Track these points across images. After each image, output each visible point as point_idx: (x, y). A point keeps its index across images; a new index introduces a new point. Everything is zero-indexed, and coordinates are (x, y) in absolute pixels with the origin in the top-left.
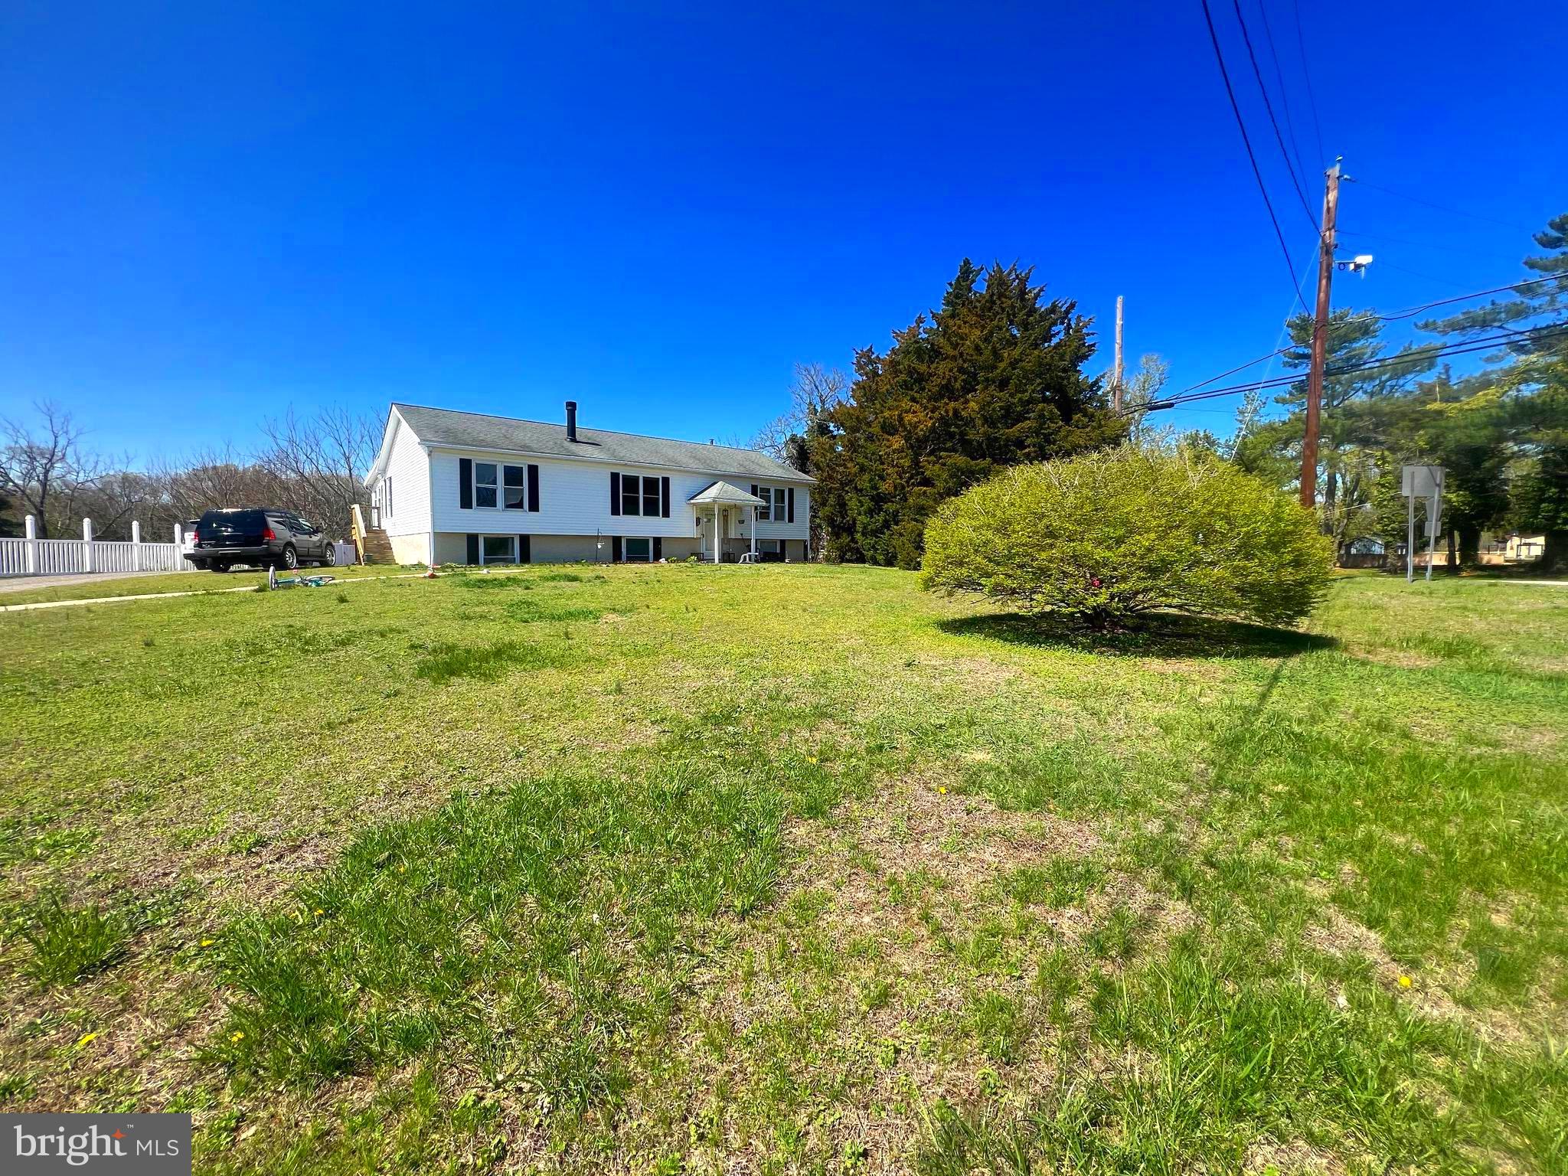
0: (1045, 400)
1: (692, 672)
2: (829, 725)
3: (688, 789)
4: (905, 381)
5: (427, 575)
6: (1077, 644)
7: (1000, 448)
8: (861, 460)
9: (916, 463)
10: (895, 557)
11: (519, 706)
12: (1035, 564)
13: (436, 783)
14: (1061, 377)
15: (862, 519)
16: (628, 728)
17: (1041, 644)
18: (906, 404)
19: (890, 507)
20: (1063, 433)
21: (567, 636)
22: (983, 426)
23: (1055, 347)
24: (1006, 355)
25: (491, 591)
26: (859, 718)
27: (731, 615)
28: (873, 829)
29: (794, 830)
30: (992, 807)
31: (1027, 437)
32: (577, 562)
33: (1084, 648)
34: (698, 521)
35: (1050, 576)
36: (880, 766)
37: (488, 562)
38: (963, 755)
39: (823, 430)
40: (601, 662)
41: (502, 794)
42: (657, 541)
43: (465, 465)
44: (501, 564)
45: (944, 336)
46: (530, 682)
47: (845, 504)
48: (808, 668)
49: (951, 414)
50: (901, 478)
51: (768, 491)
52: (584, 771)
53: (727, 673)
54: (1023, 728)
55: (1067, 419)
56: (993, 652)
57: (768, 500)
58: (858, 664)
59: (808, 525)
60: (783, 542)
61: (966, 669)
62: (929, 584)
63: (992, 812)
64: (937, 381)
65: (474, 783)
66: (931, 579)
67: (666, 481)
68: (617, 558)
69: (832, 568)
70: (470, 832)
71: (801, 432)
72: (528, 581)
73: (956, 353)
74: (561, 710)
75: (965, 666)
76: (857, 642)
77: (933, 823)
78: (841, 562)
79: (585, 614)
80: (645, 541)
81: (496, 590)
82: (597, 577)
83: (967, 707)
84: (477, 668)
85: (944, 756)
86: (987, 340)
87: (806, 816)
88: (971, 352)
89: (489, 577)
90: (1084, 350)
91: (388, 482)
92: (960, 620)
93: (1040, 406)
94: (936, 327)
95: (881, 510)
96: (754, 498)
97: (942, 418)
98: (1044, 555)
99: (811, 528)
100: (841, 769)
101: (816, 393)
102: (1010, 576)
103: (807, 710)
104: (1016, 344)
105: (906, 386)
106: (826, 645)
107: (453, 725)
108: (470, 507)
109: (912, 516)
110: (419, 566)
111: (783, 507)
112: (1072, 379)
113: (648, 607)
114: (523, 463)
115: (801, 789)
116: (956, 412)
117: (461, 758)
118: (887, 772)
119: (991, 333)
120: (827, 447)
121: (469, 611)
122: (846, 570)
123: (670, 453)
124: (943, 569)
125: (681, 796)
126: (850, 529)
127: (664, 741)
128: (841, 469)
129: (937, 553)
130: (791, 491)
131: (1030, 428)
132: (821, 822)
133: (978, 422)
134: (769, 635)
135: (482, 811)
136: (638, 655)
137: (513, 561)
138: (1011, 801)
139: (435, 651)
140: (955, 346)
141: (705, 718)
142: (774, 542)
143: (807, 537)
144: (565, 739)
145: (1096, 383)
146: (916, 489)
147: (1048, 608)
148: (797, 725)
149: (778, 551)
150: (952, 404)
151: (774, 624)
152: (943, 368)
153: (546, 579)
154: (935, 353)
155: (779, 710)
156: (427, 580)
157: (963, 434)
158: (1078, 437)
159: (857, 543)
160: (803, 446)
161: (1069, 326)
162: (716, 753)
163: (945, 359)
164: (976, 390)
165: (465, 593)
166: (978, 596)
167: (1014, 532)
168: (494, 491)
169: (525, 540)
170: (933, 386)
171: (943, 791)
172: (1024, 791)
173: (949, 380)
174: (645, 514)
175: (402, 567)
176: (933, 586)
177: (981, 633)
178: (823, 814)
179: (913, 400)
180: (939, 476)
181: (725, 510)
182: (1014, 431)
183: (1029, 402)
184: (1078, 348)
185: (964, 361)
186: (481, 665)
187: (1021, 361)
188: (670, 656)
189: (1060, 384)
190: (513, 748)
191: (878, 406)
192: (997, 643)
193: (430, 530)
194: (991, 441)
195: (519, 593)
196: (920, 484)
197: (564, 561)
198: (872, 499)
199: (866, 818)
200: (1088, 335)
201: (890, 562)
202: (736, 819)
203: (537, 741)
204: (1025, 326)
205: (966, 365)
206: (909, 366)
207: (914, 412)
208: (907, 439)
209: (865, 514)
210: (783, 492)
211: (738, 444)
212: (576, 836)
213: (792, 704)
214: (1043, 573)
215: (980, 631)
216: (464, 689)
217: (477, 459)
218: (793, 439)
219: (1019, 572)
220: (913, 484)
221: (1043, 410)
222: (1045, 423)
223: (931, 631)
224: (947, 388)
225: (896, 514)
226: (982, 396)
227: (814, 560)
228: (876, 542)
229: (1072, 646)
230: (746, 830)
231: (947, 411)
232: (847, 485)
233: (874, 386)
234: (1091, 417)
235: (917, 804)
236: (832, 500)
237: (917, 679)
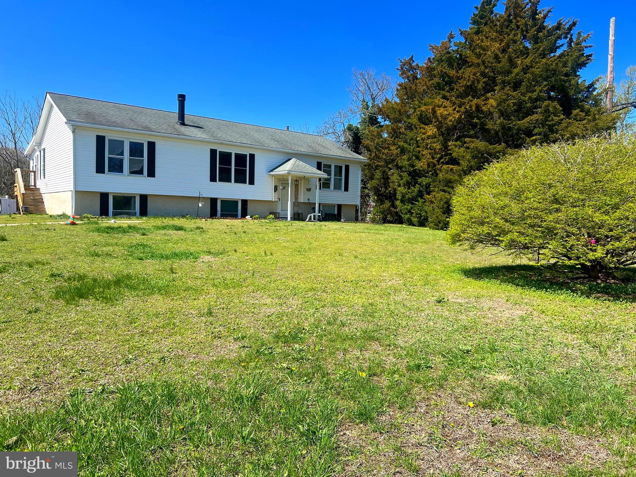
0: (550, 98)
1: (268, 301)
2: (375, 346)
3: (261, 394)
4: (438, 83)
5: (69, 222)
6: (576, 290)
7: (512, 136)
8: (401, 144)
9: (445, 147)
10: (426, 219)
11: (131, 323)
12: (544, 224)
13: (60, 381)
14: (564, 80)
15: (401, 190)
16: (215, 343)
17: (547, 289)
18: (438, 100)
19: (424, 181)
20: (564, 125)
21: (172, 271)
22: (499, 118)
23: (559, 57)
24: (519, 62)
25: (116, 235)
26: (400, 342)
27: (298, 259)
28: (413, 435)
29: (347, 432)
30: (513, 421)
31: (535, 127)
32: (183, 216)
33: (582, 294)
34: (276, 189)
35: (556, 234)
36: (418, 382)
37: (116, 215)
38: (487, 376)
39: (373, 121)
40: (198, 291)
41: (112, 392)
42: (245, 202)
43: (100, 140)
44: (125, 216)
45: (470, 48)
46: (141, 305)
47: (388, 178)
48: (359, 301)
49: (474, 108)
50: (433, 158)
51: (330, 166)
52: (178, 376)
53: (295, 302)
54: (536, 355)
55: (567, 113)
56: (507, 294)
57: (329, 173)
58: (399, 299)
59: (359, 194)
60: (340, 206)
61: (486, 307)
62: (456, 239)
63: (514, 425)
64: (463, 82)
65: (91, 383)
66: (458, 235)
67: (252, 156)
68: (213, 215)
69: (377, 226)
70: (83, 423)
71: (356, 122)
72: (145, 229)
73: (479, 61)
74: (163, 327)
75: (486, 304)
76: (397, 282)
77: (463, 432)
78: (384, 223)
79: (187, 255)
80: (236, 202)
81: (120, 235)
82: (198, 228)
83: (489, 337)
84: (100, 293)
85: (471, 376)
86: (504, 51)
87: (358, 421)
88: (491, 60)
89: (116, 225)
90: (583, 59)
91: (42, 152)
92: (479, 269)
93: (546, 103)
94: (464, 41)
95: (416, 183)
96: (319, 172)
97: (467, 111)
98: (551, 218)
99: (362, 196)
100: (386, 383)
101: (368, 93)
102: (523, 234)
103: (358, 334)
104: (528, 54)
105: (439, 87)
106: (373, 284)
107: (78, 336)
108: (103, 172)
109: (441, 188)
110: (64, 216)
111: (341, 180)
112: (573, 82)
113: (236, 251)
114: (144, 140)
115: (353, 398)
116: (478, 107)
117: (81, 362)
118: (424, 387)
119: (508, 46)
120: (375, 133)
121: (99, 250)
122: (388, 229)
123: (256, 135)
124: (468, 227)
125: (256, 400)
126: (392, 197)
127: (243, 355)
128: (386, 151)
129: (463, 214)
130: (347, 167)
131: (537, 120)
132: (371, 426)
133: (496, 115)
134: (329, 274)
135: (94, 407)
136: (226, 286)
137: (134, 214)
138: (530, 417)
139: (69, 279)
140: (479, 56)
141: (277, 337)
142: (333, 206)
143: (358, 203)
144: (165, 350)
145: (592, 85)
146: (445, 167)
147: (553, 261)
148: (350, 345)
149: (336, 213)
150: (475, 101)
151: (332, 267)
152: (468, 73)
153: (158, 228)
154: (463, 62)
155: (335, 333)
156: (68, 227)
157: (483, 124)
158: (576, 127)
159: (396, 208)
160: (357, 133)
161: (571, 40)
162: (285, 365)
163: (471, 66)
164: (494, 90)
165: (97, 237)
166: (494, 249)
167: (527, 198)
168: (121, 161)
169: (144, 198)
170: (460, 87)
171: (471, 404)
172: (541, 408)
173: (473, 82)
174: (235, 182)
175: (51, 216)
176: (460, 241)
177: (498, 279)
178: (372, 420)
179: (445, 97)
180: (463, 157)
181: (297, 181)
182: (525, 122)
183: (537, 100)
184: (579, 57)
185: (486, 68)
186: (104, 291)
187: (531, 67)
188: (251, 288)
189: (563, 86)
190: (124, 356)
191: (417, 102)
192: (510, 287)
193: (72, 189)
194: (506, 129)
195: (137, 238)
196: (447, 163)
197: (173, 215)
198: (410, 174)
199: (407, 425)
200: (586, 47)
201: (422, 223)
202: (300, 421)
203: (142, 351)
204: (536, 40)
205: (487, 71)
206: (442, 71)
207: (445, 107)
208: (439, 128)
209: (404, 185)
210: (341, 167)
211: (308, 130)
212: (169, 429)
213: (347, 329)
214: (550, 233)
215: (496, 277)
216: (89, 309)
217: (110, 135)
218: (350, 128)
219: (530, 231)
220: (442, 163)
221: (548, 106)
222: (549, 116)
223: (457, 276)
224: (471, 88)
225: (428, 186)
226: (500, 94)
227: (363, 221)
228: (412, 208)
229: (573, 291)
230: (308, 430)
231: (471, 107)
232: (390, 163)
233: (414, 87)
234: (588, 113)
235: (450, 414)
236: (378, 174)
237: (447, 313)
